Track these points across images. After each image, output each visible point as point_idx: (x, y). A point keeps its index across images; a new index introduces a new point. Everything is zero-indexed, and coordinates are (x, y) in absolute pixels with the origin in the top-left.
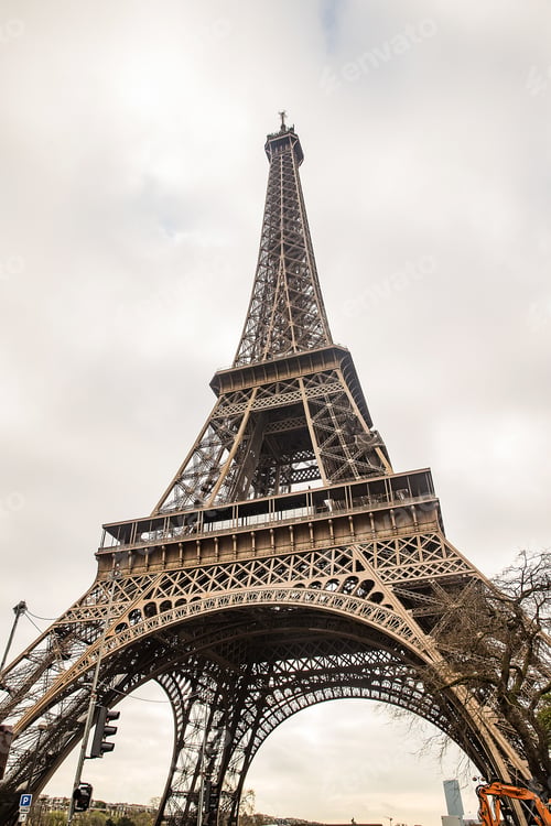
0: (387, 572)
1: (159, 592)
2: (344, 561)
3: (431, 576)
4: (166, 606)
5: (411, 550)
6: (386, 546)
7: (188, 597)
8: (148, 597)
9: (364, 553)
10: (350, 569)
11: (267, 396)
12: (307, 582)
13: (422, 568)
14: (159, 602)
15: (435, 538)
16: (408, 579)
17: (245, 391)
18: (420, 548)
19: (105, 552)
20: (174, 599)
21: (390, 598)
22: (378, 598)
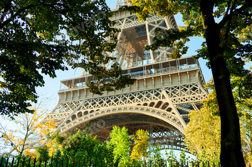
0: (175, 100)
1: (83, 107)
2: (158, 94)
3: (193, 101)
4: (86, 113)
5: (185, 90)
6: (175, 89)
7: (95, 109)
8: (79, 109)
9: (166, 91)
10: (160, 98)
11: (130, 22)
12: (142, 103)
13: (189, 98)
14: (83, 111)
15: (196, 85)
16: (183, 102)
17: (121, 20)
18: (189, 89)
19: (61, 92)
20: (89, 110)
21: (174, 110)
22: (170, 110)
